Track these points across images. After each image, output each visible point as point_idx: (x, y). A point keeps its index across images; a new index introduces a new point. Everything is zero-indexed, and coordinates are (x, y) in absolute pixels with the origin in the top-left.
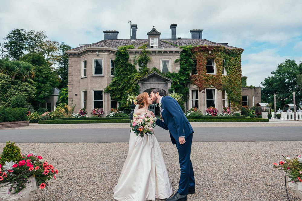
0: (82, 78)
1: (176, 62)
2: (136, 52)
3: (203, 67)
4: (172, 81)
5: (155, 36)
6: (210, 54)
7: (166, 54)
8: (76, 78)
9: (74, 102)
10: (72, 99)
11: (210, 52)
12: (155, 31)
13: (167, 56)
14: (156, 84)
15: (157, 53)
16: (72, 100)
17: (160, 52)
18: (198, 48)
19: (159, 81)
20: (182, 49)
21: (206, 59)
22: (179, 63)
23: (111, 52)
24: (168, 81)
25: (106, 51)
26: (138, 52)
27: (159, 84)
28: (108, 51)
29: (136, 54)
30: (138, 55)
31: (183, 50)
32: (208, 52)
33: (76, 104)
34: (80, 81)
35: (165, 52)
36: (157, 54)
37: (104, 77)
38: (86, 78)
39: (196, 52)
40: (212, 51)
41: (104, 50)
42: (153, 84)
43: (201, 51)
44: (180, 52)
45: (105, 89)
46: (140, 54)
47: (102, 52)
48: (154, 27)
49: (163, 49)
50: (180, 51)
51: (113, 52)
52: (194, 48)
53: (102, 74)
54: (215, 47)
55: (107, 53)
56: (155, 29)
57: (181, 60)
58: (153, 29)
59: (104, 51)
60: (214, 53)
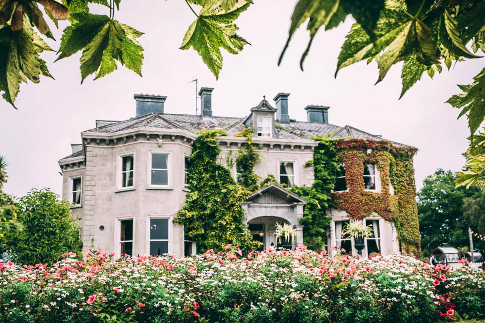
0: (116, 193)
1: (308, 165)
2: (232, 144)
3: (358, 178)
4: (305, 203)
5: (267, 115)
6: (370, 155)
7: (287, 150)
8: (103, 191)
9: (96, 244)
10: (91, 238)
11: (369, 151)
12: (266, 104)
13: (289, 155)
14: (272, 207)
15: (272, 147)
16: (93, 240)
17: (277, 146)
18: (348, 142)
19: (277, 202)
20: (318, 142)
21: (363, 163)
22: (312, 168)
23: (185, 140)
24: (298, 201)
25: (177, 137)
26: (236, 144)
27: (277, 207)
28: (182, 138)
29: (232, 147)
30: (235, 149)
31: (319, 144)
32: (366, 151)
33: (100, 247)
34: (111, 198)
35: (288, 146)
36: (271, 149)
37: (172, 190)
38: (134, 192)
39: (345, 149)
40: (373, 149)
41: (174, 136)
42: (266, 207)
43: (354, 148)
44: (313, 148)
45: (174, 215)
46: (240, 148)
47: (168, 140)
48: (264, 97)
49: (283, 140)
50: (315, 146)
51: (189, 140)
52: (340, 142)
53: (167, 184)
54: (378, 142)
55: (178, 141)
56: (267, 101)
57: (316, 162)
58: (263, 101)
59: (173, 138)
60: (376, 153)
